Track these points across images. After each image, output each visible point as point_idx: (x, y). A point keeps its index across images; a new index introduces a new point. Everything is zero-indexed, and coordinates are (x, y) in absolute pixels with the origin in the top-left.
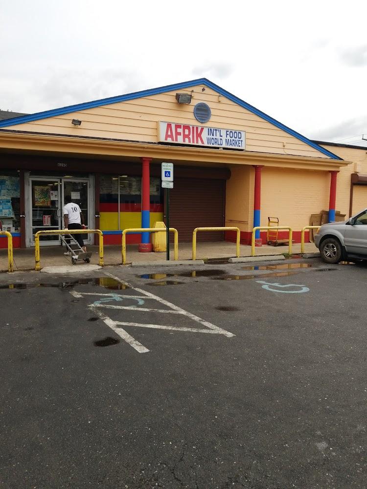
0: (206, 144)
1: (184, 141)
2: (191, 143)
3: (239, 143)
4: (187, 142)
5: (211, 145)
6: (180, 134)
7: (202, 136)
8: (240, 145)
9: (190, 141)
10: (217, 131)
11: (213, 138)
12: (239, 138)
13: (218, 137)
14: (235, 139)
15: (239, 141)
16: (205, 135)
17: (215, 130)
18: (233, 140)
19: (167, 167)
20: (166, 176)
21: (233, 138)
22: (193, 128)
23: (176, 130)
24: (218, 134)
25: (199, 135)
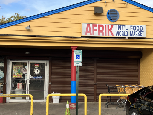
0: (115, 36)
1: (99, 34)
2: (104, 36)
3: (141, 34)
4: (101, 35)
5: (119, 36)
6: (96, 30)
7: (112, 30)
8: (141, 35)
9: (103, 34)
10: (124, 27)
11: (120, 32)
12: (141, 30)
13: (124, 30)
14: (137, 31)
15: (141, 32)
16: (114, 30)
17: (122, 26)
18: (136, 32)
19: (77, 53)
20: (76, 59)
21: (136, 30)
22: (106, 26)
23: (93, 28)
24: (124, 28)
25: (110, 30)
